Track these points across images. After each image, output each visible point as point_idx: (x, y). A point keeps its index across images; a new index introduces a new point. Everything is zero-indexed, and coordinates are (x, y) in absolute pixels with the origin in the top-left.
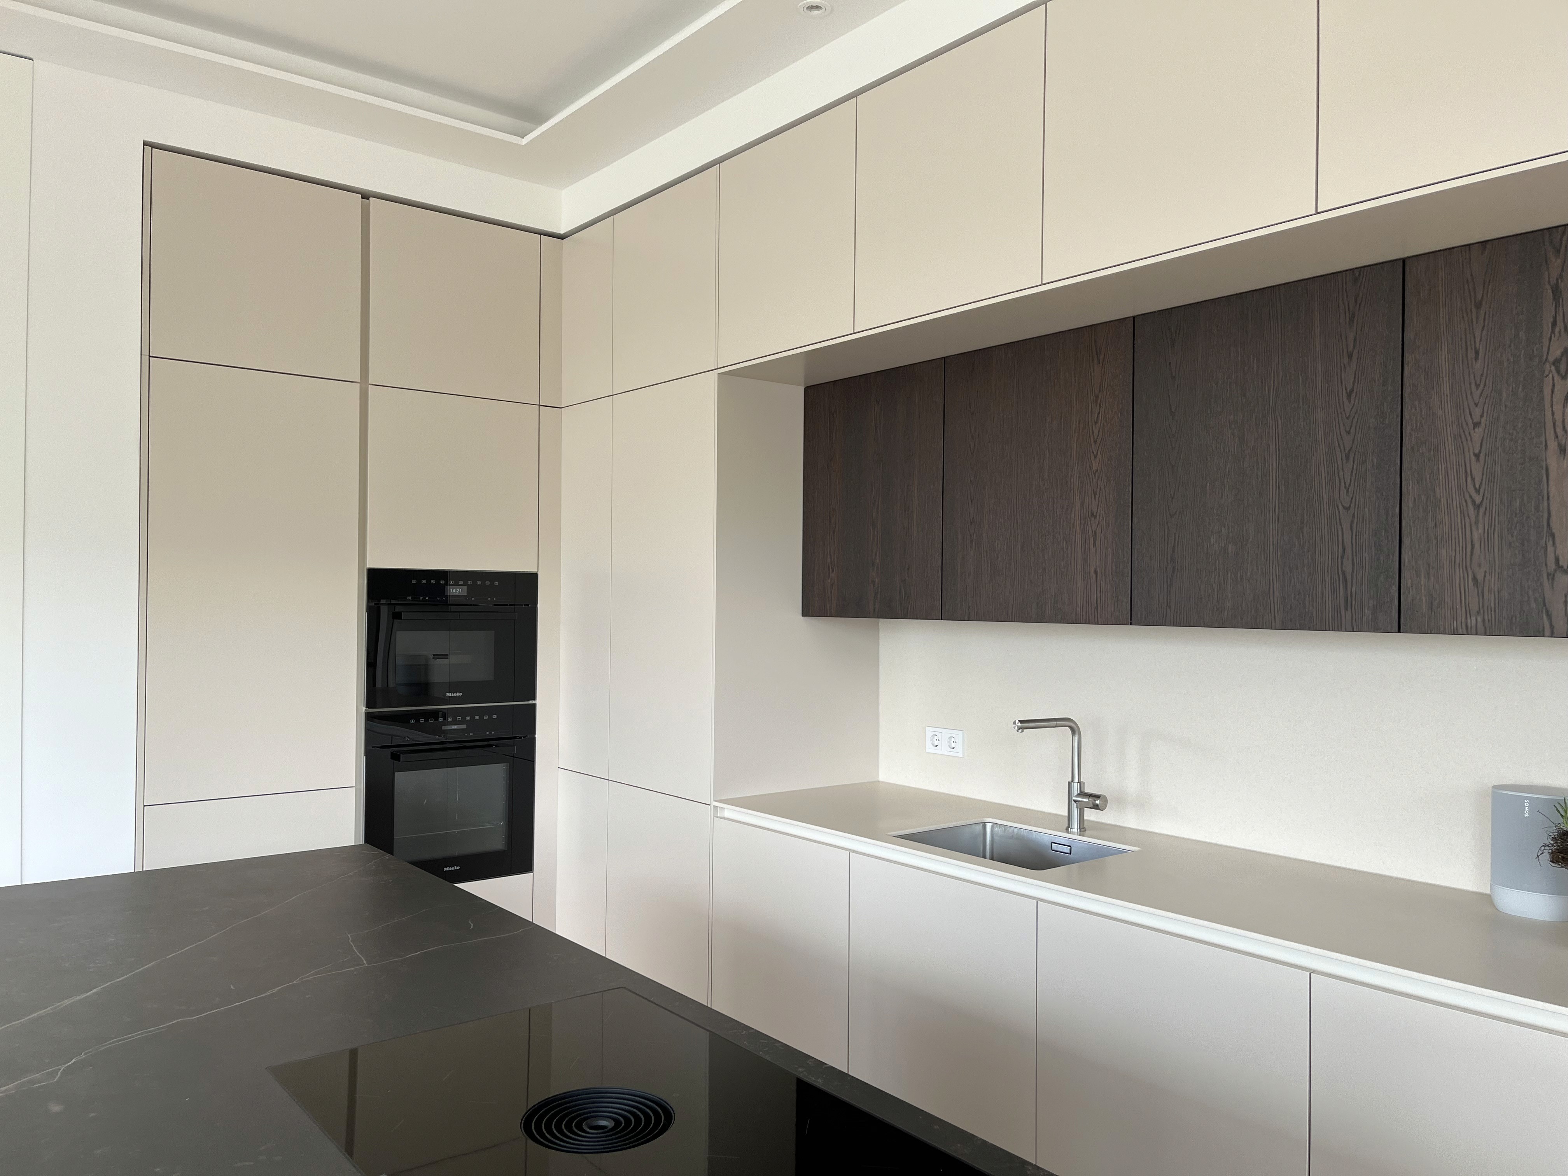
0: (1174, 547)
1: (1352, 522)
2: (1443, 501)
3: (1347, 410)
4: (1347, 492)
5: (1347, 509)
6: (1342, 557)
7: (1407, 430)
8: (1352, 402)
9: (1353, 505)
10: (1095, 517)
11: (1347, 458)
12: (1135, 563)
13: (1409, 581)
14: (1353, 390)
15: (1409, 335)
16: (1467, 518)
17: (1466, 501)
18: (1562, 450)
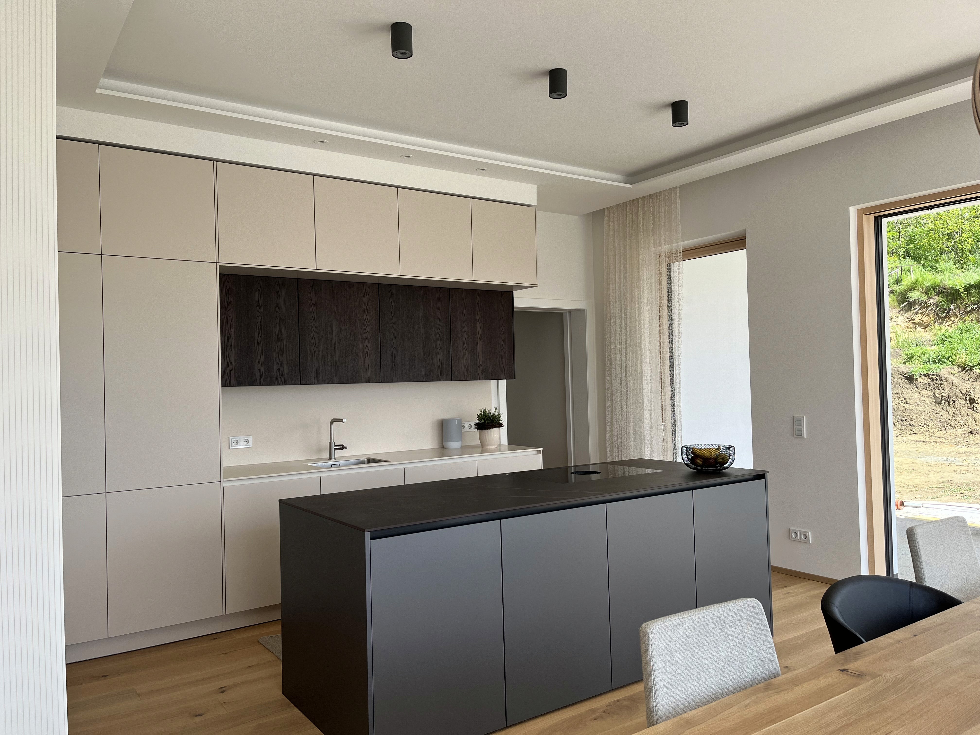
0: (394, 358)
1: (441, 353)
2: (459, 349)
3: (439, 324)
5: (440, 349)
7: (452, 330)
10: (367, 347)
11: (439, 336)
12: (382, 363)
13: (453, 367)
15: (451, 307)
16: (464, 353)
17: (463, 349)
18: (480, 339)
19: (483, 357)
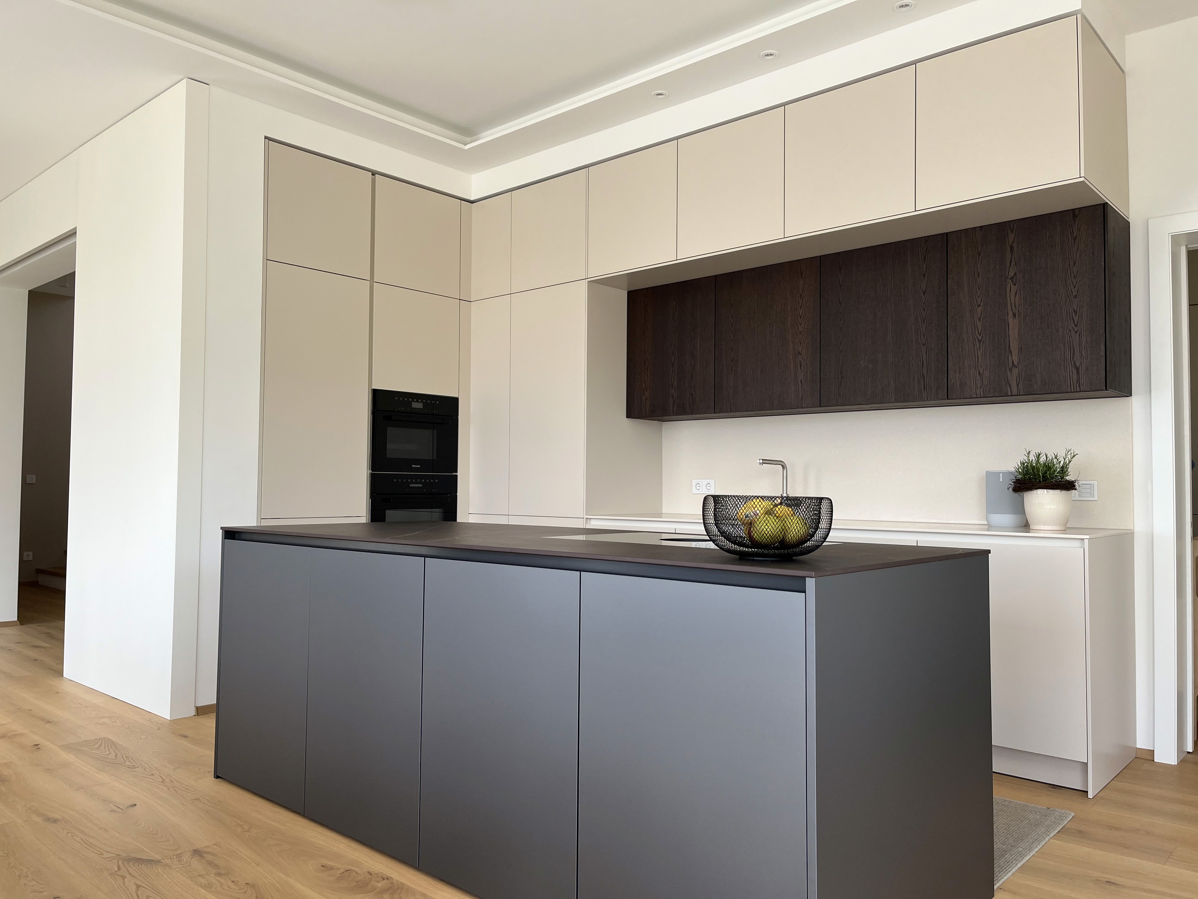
0: (842, 367)
1: (926, 350)
2: (966, 339)
3: (924, 300)
4: (924, 337)
5: (924, 345)
6: (922, 367)
7: (950, 308)
8: (925, 296)
9: (927, 343)
10: (801, 354)
11: (924, 322)
12: (822, 376)
13: (952, 376)
14: (926, 291)
15: (950, 266)
16: (975, 346)
17: (975, 339)
18: (1014, 315)
19: (1020, 350)
